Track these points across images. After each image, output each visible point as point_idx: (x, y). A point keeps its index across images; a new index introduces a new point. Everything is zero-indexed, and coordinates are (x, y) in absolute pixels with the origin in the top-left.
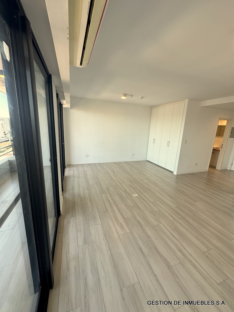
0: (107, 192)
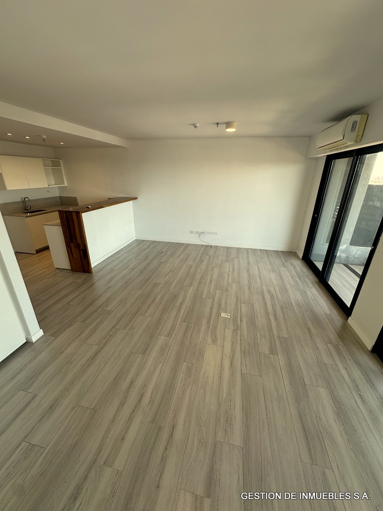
0: (276, 337)
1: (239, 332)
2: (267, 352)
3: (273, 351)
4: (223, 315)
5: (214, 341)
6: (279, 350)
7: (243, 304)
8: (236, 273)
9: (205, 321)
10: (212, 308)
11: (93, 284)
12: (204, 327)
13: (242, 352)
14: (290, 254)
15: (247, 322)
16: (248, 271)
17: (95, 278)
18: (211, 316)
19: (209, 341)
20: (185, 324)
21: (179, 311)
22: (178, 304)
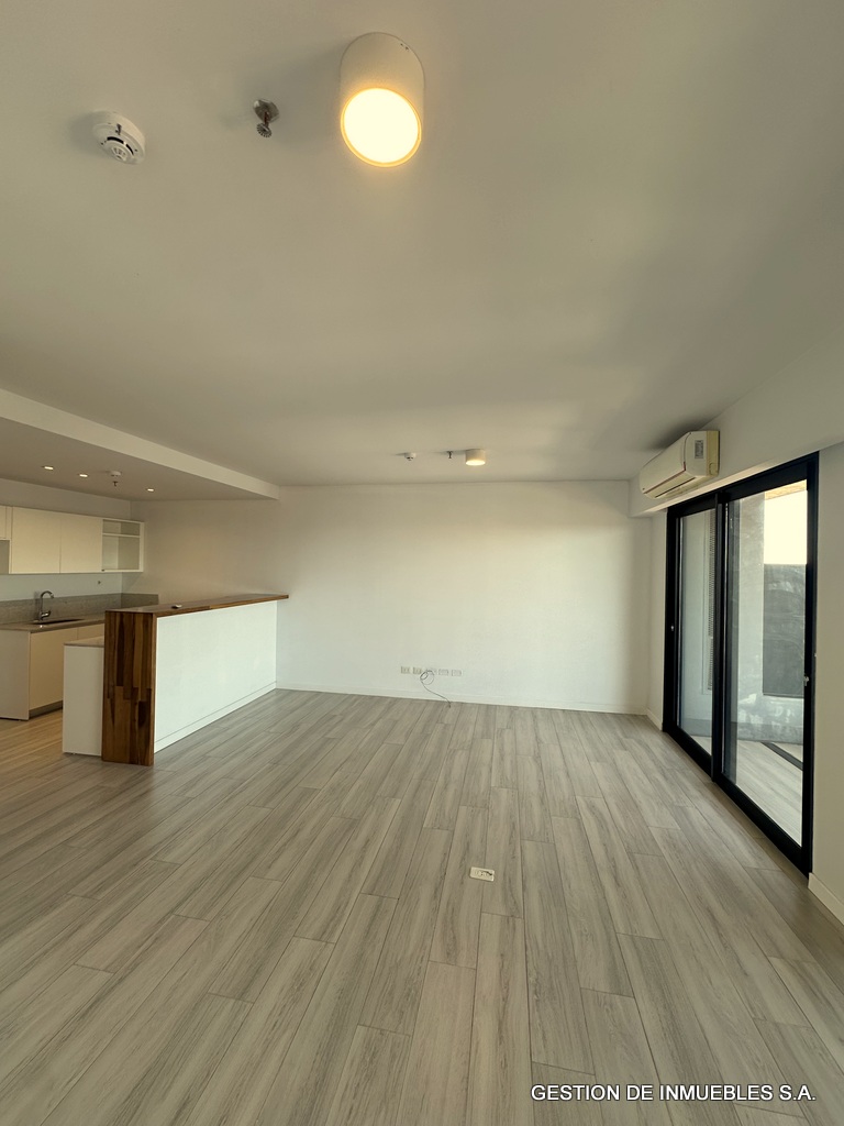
1: (519, 923)
2: (603, 986)
3: (620, 984)
4: (476, 872)
5: (451, 954)
6: (638, 981)
7: (527, 844)
8: (508, 764)
9: (426, 892)
10: (446, 855)
11: (147, 792)
12: (422, 910)
13: (532, 989)
14: (633, 719)
15: (540, 893)
16: (537, 758)
17: (156, 776)
18: (443, 878)
19: (437, 953)
20: (372, 900)
21: (359, 863)
22: (358, 844)
